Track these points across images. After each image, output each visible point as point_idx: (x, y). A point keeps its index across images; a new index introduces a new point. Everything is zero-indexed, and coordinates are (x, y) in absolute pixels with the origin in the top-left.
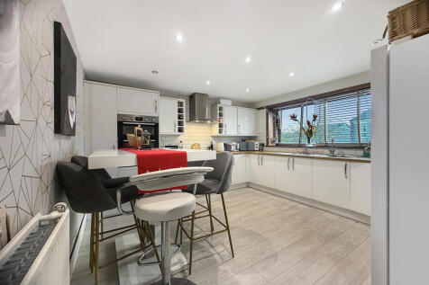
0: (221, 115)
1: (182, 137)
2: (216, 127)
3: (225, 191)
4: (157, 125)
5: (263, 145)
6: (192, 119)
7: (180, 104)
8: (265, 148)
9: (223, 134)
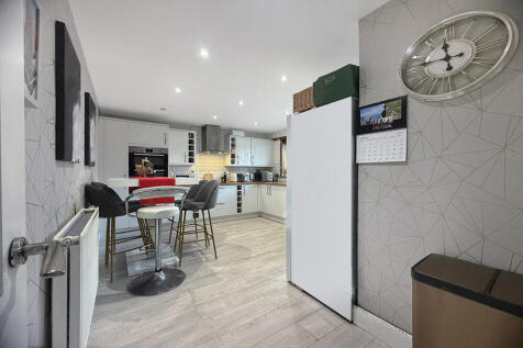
0: (233, 145)
1: (194, 167)
2: (229, 158)
3: (213, 207)
4: (166, 156)
5: (277, 176)
6: (204, 149)
7: (192, 135)
8: (279, 179)
9: (236, 165)
